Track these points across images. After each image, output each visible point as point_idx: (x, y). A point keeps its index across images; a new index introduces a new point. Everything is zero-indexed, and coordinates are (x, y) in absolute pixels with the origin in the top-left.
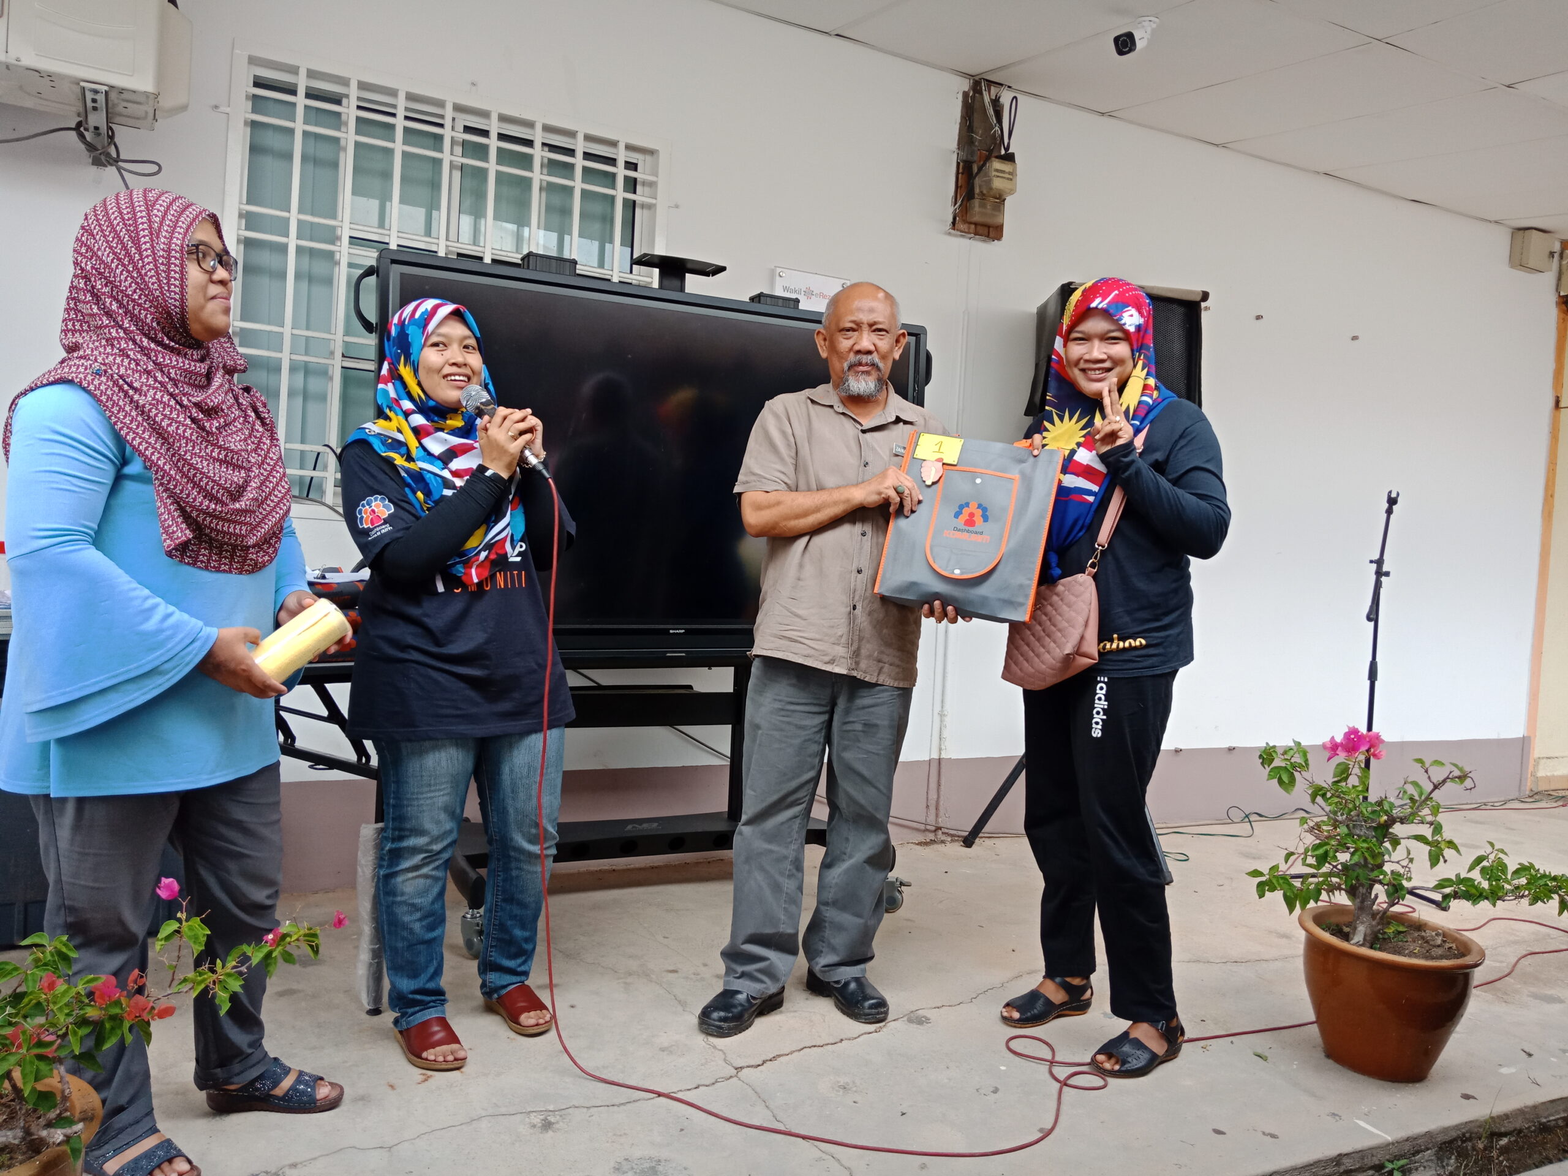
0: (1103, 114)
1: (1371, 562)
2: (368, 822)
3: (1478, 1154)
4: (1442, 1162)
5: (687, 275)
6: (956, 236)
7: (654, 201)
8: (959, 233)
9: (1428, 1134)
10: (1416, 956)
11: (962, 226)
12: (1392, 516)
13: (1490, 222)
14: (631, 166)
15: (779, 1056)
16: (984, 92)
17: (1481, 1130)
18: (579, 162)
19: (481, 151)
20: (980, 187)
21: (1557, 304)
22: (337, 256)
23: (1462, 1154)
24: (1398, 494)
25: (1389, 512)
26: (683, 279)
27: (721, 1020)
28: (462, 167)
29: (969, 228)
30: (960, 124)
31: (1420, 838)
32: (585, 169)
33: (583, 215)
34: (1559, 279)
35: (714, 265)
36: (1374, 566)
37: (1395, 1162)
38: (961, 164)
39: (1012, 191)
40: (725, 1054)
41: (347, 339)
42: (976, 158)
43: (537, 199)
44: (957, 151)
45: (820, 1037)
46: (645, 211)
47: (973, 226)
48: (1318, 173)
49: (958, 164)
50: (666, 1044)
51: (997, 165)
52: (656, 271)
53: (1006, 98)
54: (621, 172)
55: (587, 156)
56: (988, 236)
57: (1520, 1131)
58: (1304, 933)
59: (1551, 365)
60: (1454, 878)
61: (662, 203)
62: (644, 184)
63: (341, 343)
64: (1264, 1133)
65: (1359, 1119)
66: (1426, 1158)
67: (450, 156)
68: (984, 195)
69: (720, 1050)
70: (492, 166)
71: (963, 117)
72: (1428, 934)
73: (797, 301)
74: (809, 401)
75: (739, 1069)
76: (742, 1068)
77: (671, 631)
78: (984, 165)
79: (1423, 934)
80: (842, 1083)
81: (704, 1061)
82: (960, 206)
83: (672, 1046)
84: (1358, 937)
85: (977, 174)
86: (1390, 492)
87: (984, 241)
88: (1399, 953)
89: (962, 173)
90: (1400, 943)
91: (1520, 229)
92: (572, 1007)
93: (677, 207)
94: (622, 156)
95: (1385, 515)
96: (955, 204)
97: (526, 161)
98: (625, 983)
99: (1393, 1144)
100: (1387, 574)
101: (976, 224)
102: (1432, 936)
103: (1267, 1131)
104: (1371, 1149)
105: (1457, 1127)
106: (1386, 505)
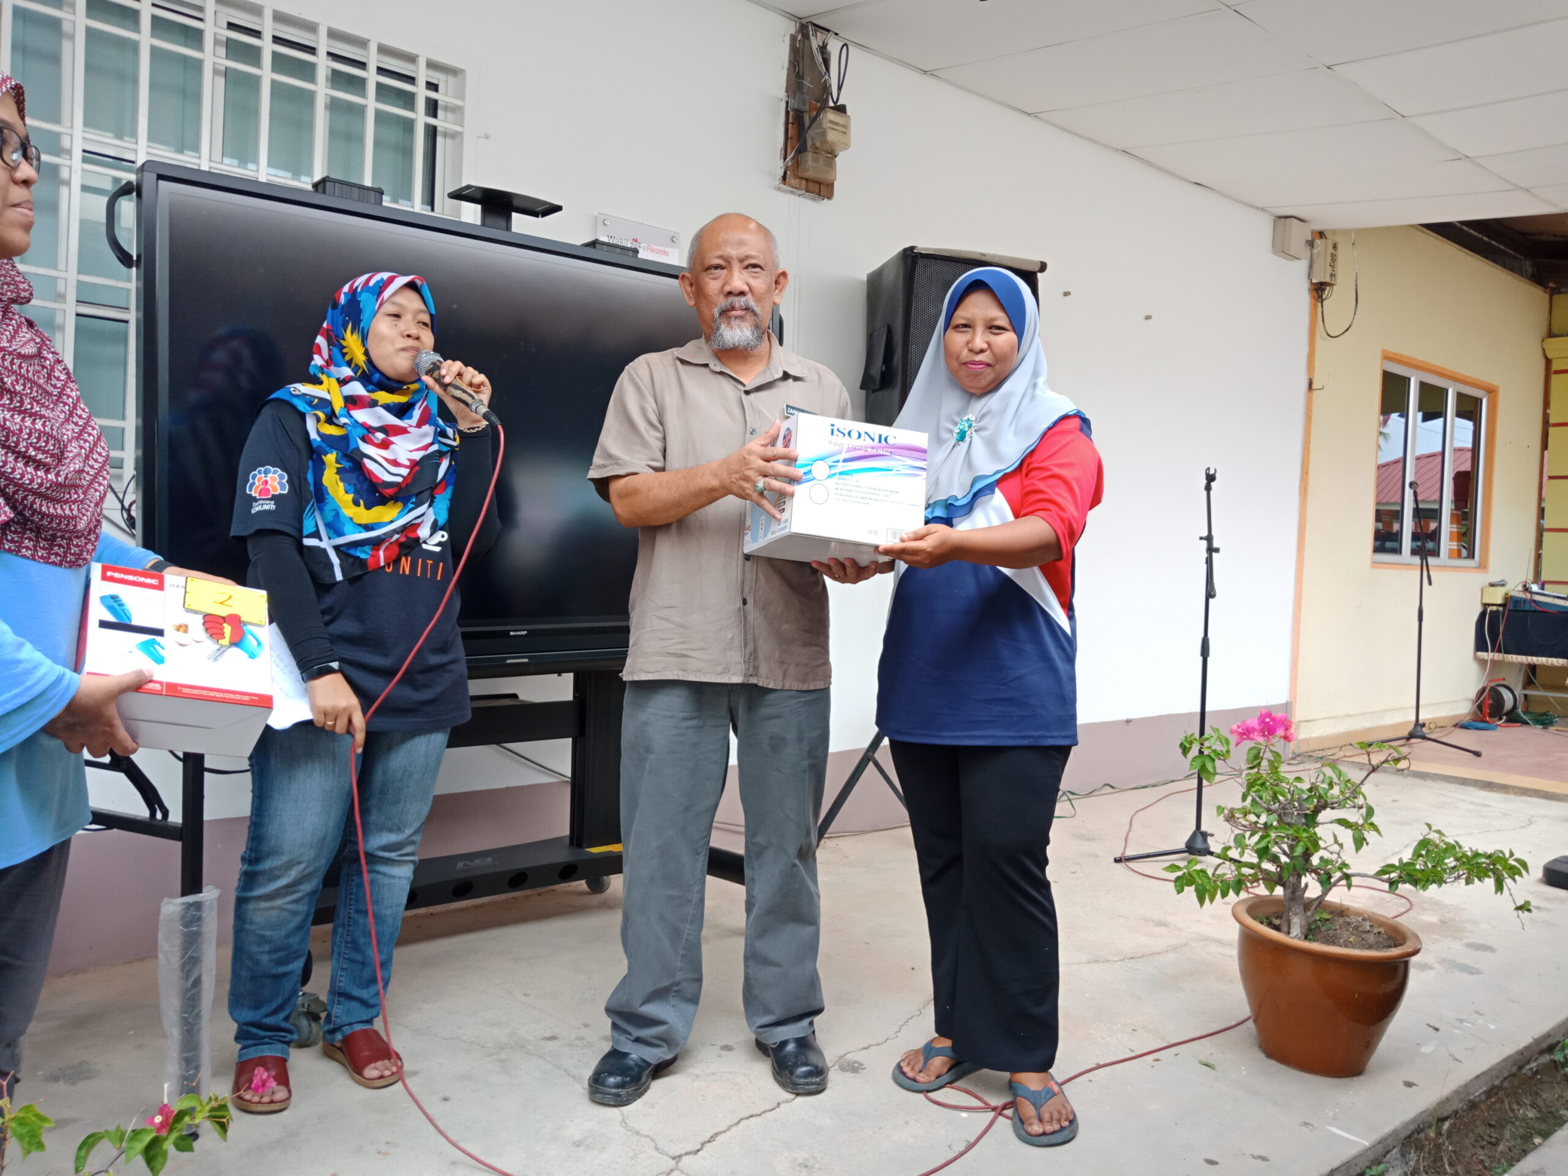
0: (925, 72)
1: (1201, 538)
2: (172, 896)
3: (1430, 1144)
4: (1405, 1158)
5: (514, 214)
6: (785, 191)
7: (458, 129)
8: (790, 189)
9: (1395, 1133)
10: (1353, 947)
11: (793, 181)
12: (1212, 492)
13: (1258, 208)
14: (432, 86)
15: (717, 1134)
16: (812, 38)
17: (1431, 1118)
18: (372, 78)
19: (252, 55)
20: (812, 138)
21: (1311, 290)
22: (64, 174)
23: (1419, 1148)
24: (1216, 471)
25: (1208, 488)
26: (509, 218)
27: (618, 1086)
28: (227, 73)
29: (800, 184)
30: (789, 70)
31: (1342, 822)
32: (379, 86)
33: (377, 144)
34: (1311, 267)
35: (545, 203)
36: (1204, 543)
37: (1374, 1168)
38: (791, 113)
39: (846, 146)
40: (653, 1140)
41: (83, 278)
42: (807, 108)
43: (321, 118)
44: (785, 99)
45: (753, 1103)
46: (447, 140)
47: (804, 182)
48: (1117, 150)
49: (787, 113)
50: (578, 1137)
51: (831, 116)
52: (479, 207)
53: (834, 47)
54: (422, 93)
55: (381, 71)
56: (819, 194)
57: (1456, 1112)
58: (1237, 925)
59: (1305, 349)
60: (1397, 864)
61: (469, 131)
62: (446, 109)
63: (75, 283)
64: (1253, 1157)
65: (1330, 1125)
66: (1394, 1157)
67: (212, 57)
68: (817, 148)
69: (647, 1136)
70: (266, 74)
71: (790, 62)
72: (1353, 919)
73: (636, 251)
74: (678, 363)
75: (678, 1158)
76: (680, 1156)
77: (512, 633)
78: (818, 115)
79: (1348, 920)
80: (800, 1161)
81: (631, 1154)
82: (793, 158)
83: (586, 1138)
84: (1296, 930)
85: (811, 124)
86: (1208, 469)
87: (814, 199)
88: (1334, 943)
89: (793, 124)
90: (1331, 932)
91: (1280, 217)
92: (446, 1099)
93: (487, 137)
94: (423, 75)
95: (1205, 493)
96: (785, 159)
97: (307, 71)
98: (501, 1061)
99: (1370, 1149)
100: (1217, 550)
101: (807, 180)
102: (1359, 922)
103: (1256, 1154)
104: (1355, 1158)
105: (1414, 1120)
106: (1205, 482)
